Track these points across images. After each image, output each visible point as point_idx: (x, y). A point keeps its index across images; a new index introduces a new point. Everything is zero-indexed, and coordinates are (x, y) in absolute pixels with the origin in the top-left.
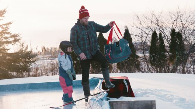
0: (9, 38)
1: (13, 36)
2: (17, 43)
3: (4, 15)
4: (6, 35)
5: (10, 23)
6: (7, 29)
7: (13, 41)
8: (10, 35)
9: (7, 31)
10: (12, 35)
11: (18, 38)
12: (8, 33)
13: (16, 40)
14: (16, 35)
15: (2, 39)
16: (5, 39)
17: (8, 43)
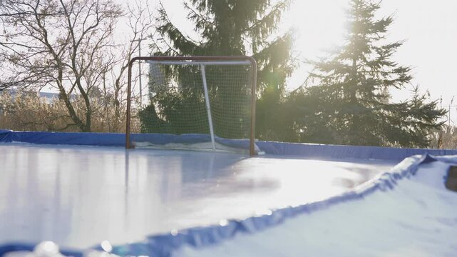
0: (391, 74)
1: (399, 71)
2: (405, 84)
3: (387, 28)
4: (385, 68)
5: (397, 45)
6: (386, 55)
7: (397, 80)
8: (394, 68)
9: (387, 60)
10: (397, 67)
11: (408, 74)
12: (388, 64)
13: (404, 79)
14: (405, 69)
15: (377, 76)
16: (383, 75)
17: (388, 83)
